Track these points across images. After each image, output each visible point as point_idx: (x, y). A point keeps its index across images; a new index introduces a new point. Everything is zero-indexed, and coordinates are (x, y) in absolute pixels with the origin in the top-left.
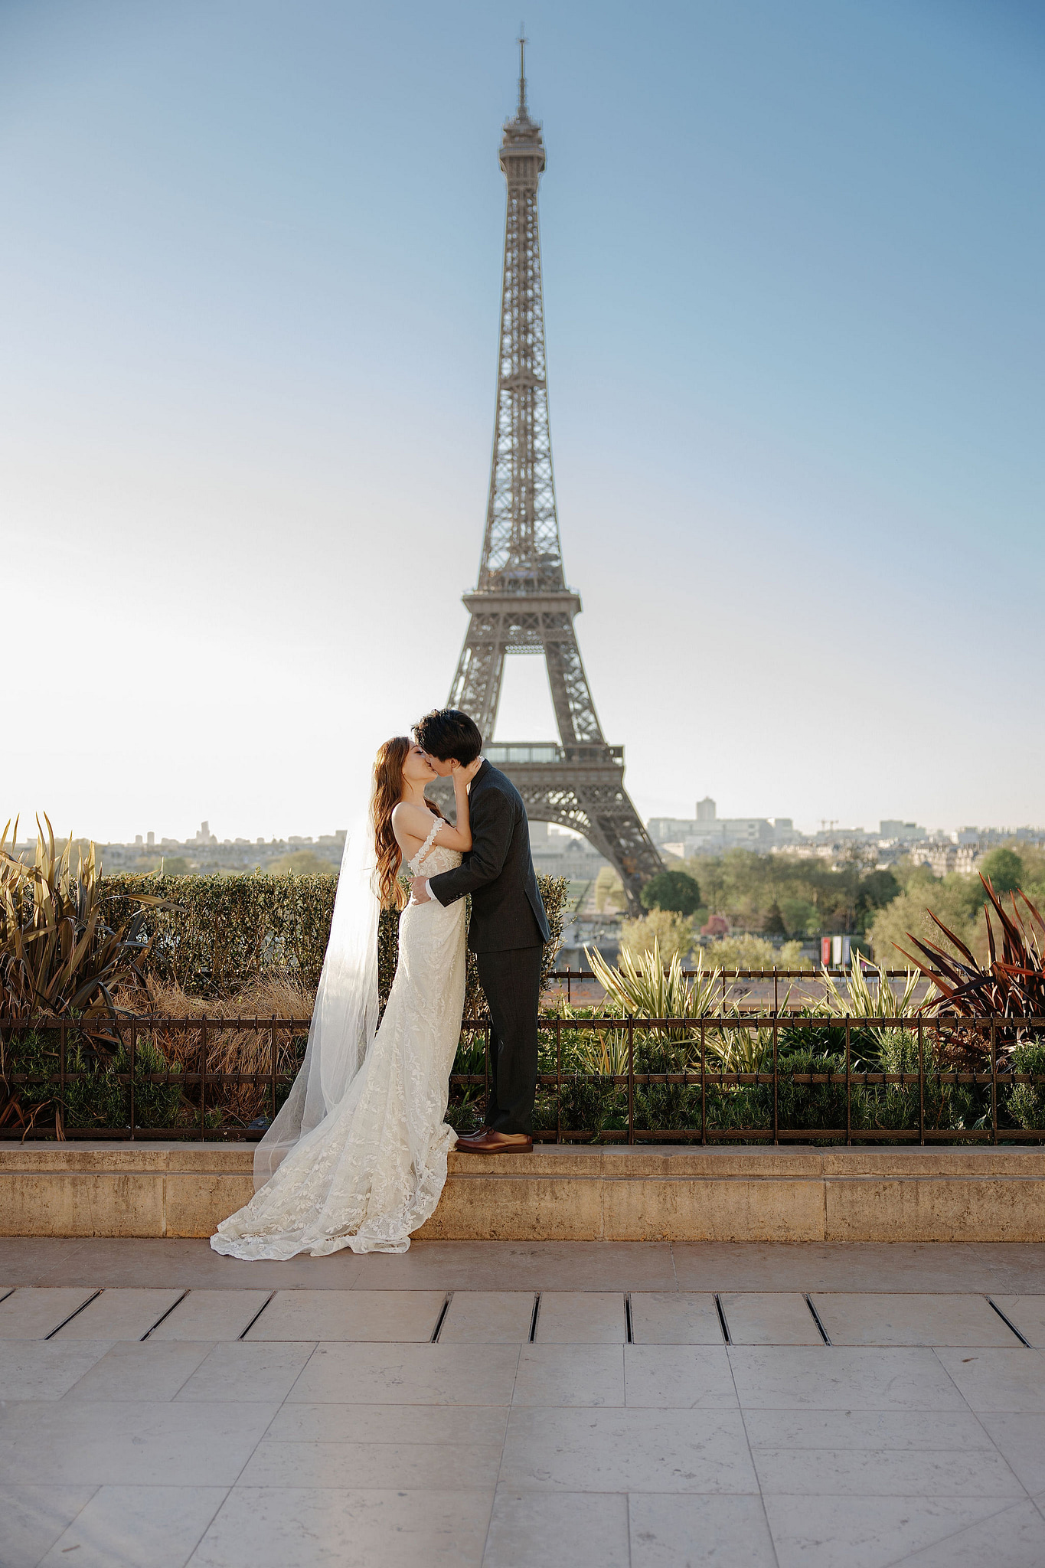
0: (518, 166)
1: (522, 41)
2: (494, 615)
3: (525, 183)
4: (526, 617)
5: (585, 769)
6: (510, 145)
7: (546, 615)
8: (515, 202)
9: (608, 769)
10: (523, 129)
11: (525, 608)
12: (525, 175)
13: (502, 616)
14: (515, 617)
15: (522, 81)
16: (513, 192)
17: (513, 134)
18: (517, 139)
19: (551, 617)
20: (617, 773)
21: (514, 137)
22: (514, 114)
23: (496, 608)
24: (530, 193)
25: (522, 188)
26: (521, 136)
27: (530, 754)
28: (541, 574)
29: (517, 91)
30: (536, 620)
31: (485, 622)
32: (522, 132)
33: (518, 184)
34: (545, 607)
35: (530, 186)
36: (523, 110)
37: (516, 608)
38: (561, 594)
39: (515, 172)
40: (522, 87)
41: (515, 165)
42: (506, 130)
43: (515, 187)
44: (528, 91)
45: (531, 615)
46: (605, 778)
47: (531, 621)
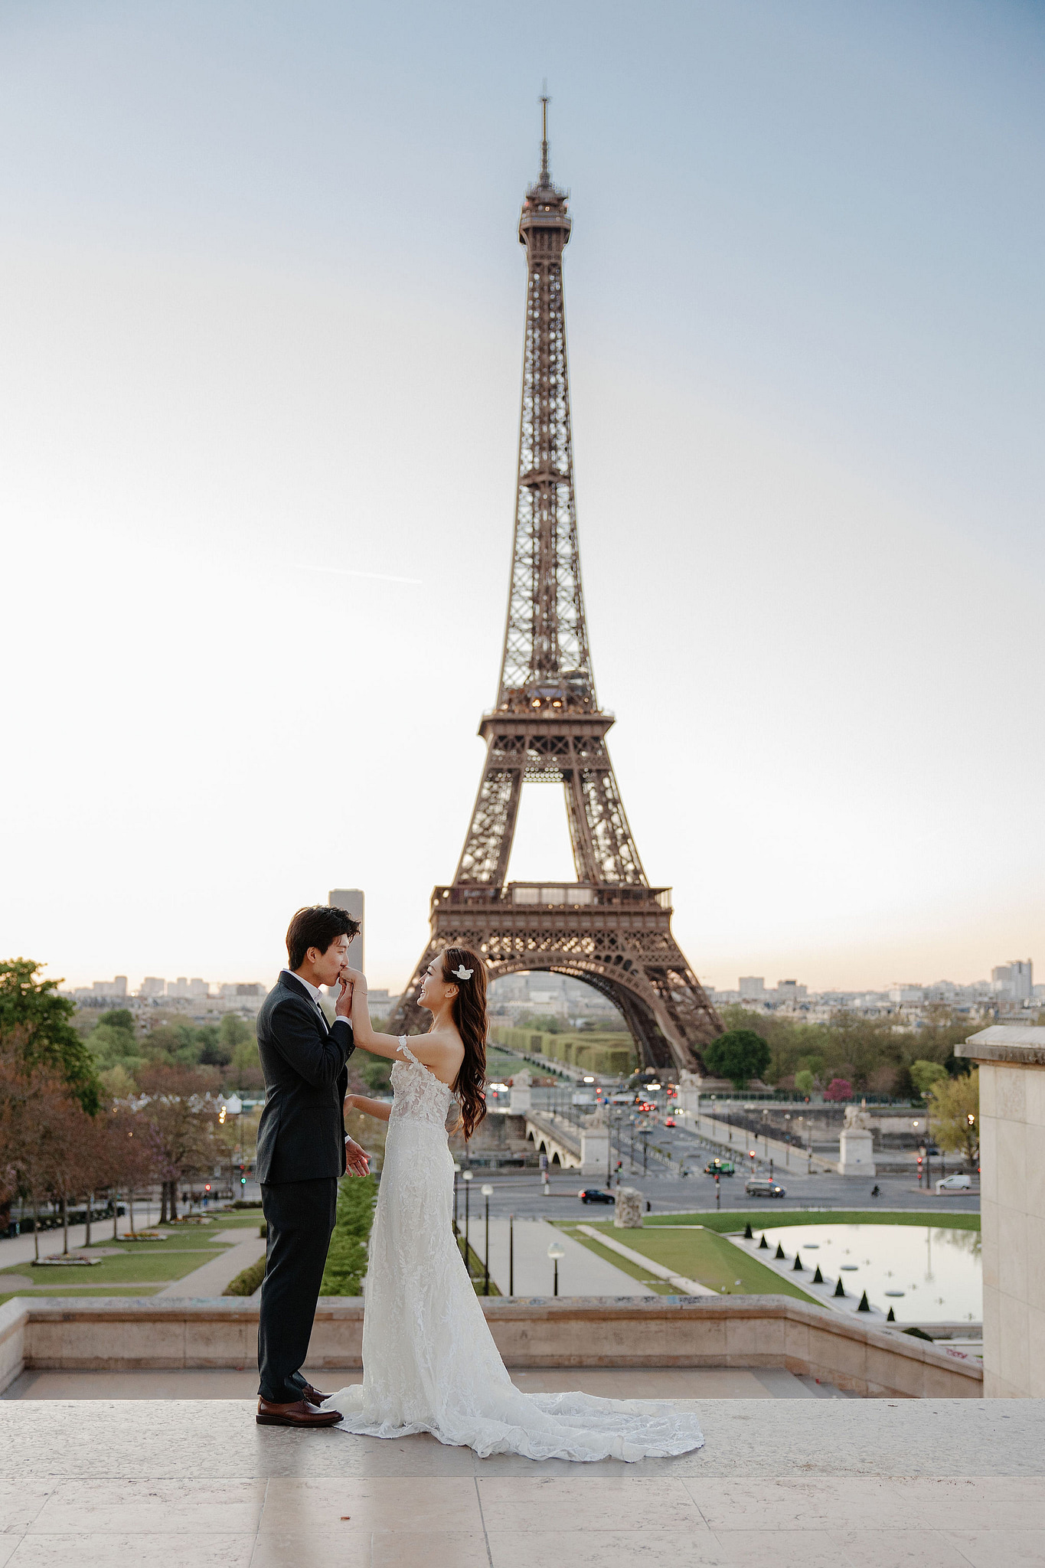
0: (542, 237)
1: (545, 100)
2: (519, 738)
3: (549, 257)
4: (555, 741)
5: (628, 914)
6: (534, 214)
7: (578, 739)
8: (537, 277)
9: (654, 914)
10: (547, 196)
11: (555, 731)
12: (550, 247)
13: (528, 740)
14: (543, 741)
15: (545, 144)
16: (536, 266)
17: (536, 202)
18: (541, 208)
19: (583, 741)
20: (663, 919)
21: (537, 205)
22: (536, 181)
23: (521, 730)
24: (555, 268)
25: (546, 262)
26: (545, 204)
27: (566, 896)
28: (570, 692)
29: (539, 155)
30: (566, 745)
31: (510, 744)
32: (547, 200)
33: (542, 257)
34: (576, 731)
35: (553, 261)
36: (545, 176)
37: (543, 731)
38: (594, 717)
39: (538, 244)
40: (545, 152)
41: (538, 237)
42: (529, 198)
43: (538, 261)
44: (551, 155)
45: (560, 739)
46: (651, 923)
47: (560, 745)
